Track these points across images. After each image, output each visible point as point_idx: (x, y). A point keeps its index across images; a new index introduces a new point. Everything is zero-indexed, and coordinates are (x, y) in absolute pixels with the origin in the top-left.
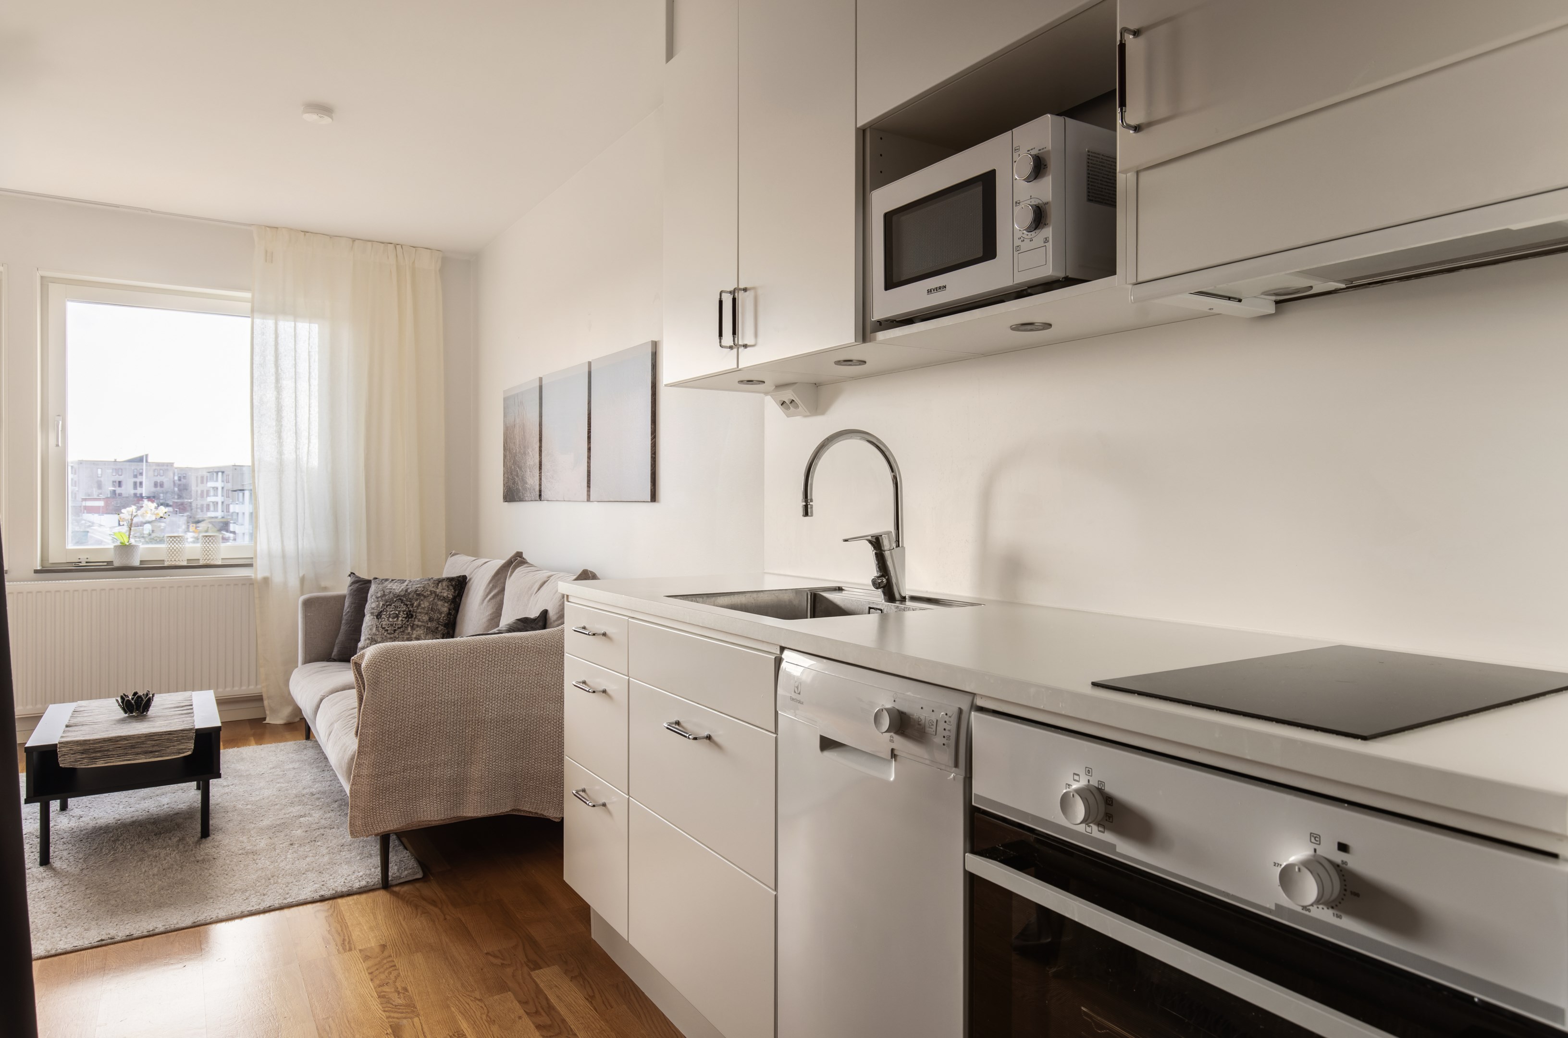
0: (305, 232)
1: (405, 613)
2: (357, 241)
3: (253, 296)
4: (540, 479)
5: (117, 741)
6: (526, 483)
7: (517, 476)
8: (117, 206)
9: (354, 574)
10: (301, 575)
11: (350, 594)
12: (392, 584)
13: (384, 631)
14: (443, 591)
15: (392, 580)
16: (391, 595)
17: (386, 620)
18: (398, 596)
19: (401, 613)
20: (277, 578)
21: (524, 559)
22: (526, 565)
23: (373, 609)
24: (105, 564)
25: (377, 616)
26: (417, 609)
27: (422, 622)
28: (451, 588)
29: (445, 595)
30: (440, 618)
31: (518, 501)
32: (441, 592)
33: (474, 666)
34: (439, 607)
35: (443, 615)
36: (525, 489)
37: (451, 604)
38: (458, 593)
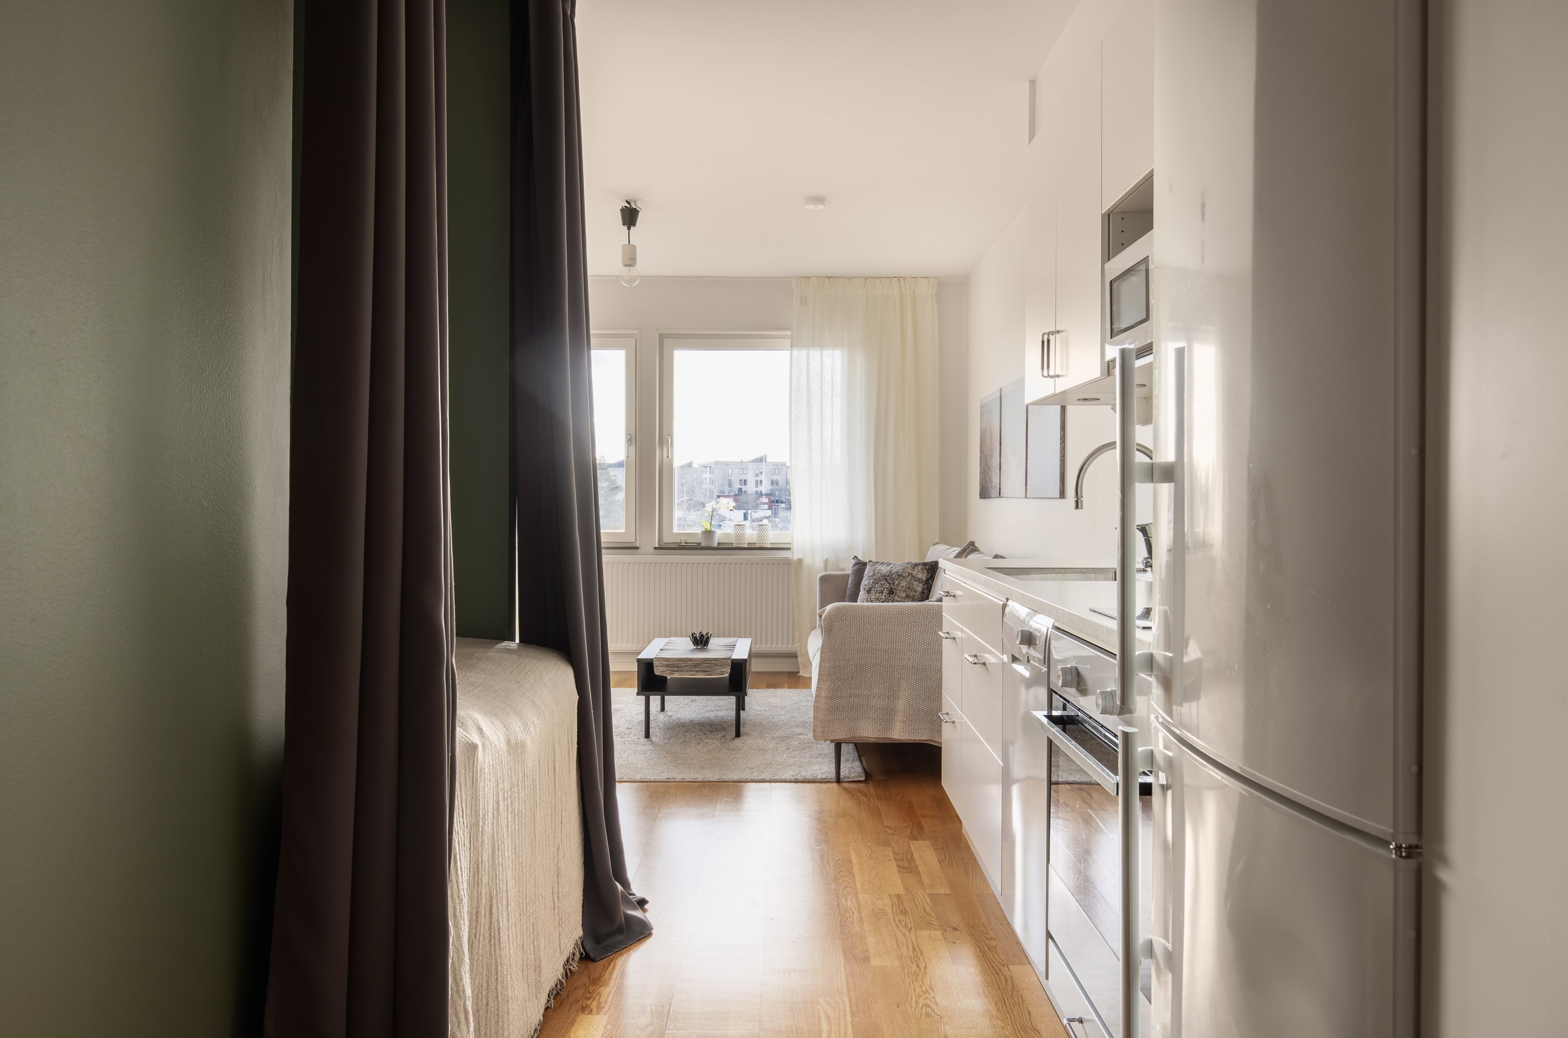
0: (829, 277)
1: (888, 590)
2: (868, 279)
3: (792, 334)
4: (1000, 478)
5: (686, 661)
6: (992, 482)
7: (988, 476)
8: (703, 277)
9: (857, 557)
10: (825, 558)
11: (852, 573)
12: (881, 566)
14: (918, 573)
15: (882, 563)
16: (879, 574)
17: (874, 595)
18: (884, 576)
19: (885, 590)
20: (807, 561)
21: (976, 547)
22: (976, 553)
23: (866, 585)
24: (696, 544)
25: (868, 591)
26: (898, 587)
27: (900, 598)
28: (925, 571)
29: (920, 576)
30: (915, 596)
31: (987, 498)
32: (917, 574)
34: (915, 586)
35: (917, 594)
36: (992, 487)
37: (924, 585)
38: (931, 575)
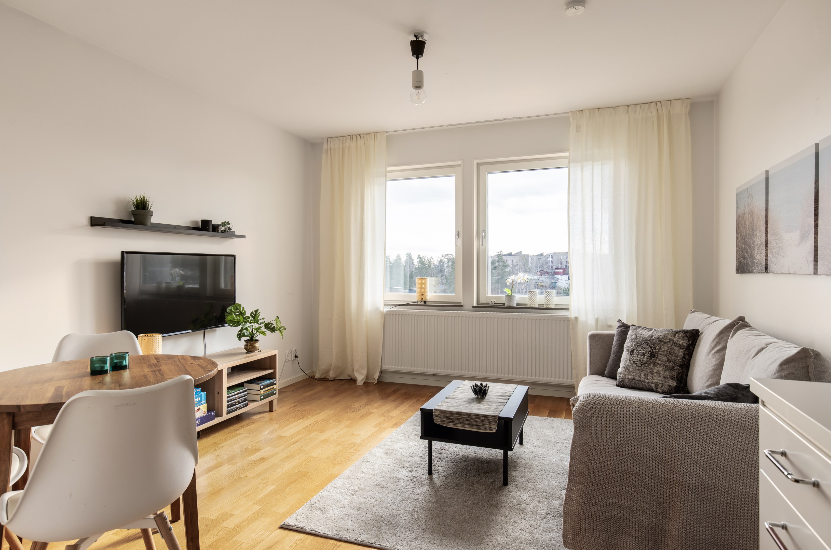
0: (598, 109)
1: (649, 353)
2: (630, 106)
3: (570, 154)
4: (767, 255)
6: (754, 259)
7: (747, 253)
9: (621, 321)
10: (596, 317)
11: (617, 334)
12: (643, 330)
13: (634, 364)
14: (679, 340)
15: (643, 328)
16: (641, 338)
17: (636, 356)
18: (646, 340)
19: (647, 353)
20: (582, 318)
21: (746, 322)
22: (748, 329)
23: (628, 347)
24: (502, 304)
25: (630, 353)
26: (659, 351)
27: (662, 361)
28: (686, 338)
29: (681, 343)
30: (676, 360)
31: (747, 273)
32: (678, 341)
33: (672, 429)
34: (676, 352)
35: (679, 358)
36: (753, 263)
37: (685, 350)
38: (692, 342)
